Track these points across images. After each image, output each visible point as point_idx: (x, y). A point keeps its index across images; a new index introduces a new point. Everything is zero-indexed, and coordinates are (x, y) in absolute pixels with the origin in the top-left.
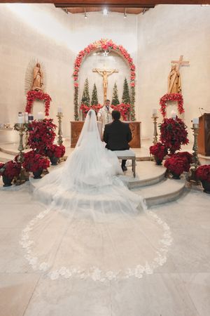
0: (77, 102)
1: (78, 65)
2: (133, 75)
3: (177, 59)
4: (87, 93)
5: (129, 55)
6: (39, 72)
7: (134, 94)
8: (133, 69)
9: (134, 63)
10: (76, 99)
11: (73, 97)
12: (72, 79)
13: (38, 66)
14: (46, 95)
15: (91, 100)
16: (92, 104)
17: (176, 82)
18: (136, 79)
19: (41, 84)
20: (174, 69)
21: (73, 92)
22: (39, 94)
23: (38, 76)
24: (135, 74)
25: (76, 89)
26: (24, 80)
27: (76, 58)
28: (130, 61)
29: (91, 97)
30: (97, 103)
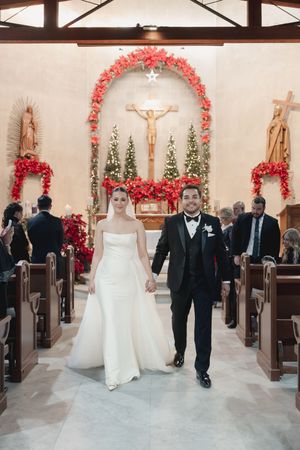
0: (96, 173)
1: (97, 99)
2: (207, 119)
3: (283, 97)
4: (116, 155)
5: (199, 79)
6: (32, 122)
7: (207, 156)
8: (206, 106)
9: (209, 95)
10: (94, 167)
11: (88, 165)
12: (87, 127)
13: (29, 110)
14: (45, 164)
15: (123, 169)
16: (126, 177)
17: (280, 140)
18: (213, 126)
19: (35, 144)
20: (277, 114)
21: (88, 153)
22: (35, 164)
23: (30, 130)
24: (209, 118)
25: (95, 148)
26: (6, 138)
27: (94, 87)
28: (201, 90)
29: (123, 163)
30: (135, 174)
